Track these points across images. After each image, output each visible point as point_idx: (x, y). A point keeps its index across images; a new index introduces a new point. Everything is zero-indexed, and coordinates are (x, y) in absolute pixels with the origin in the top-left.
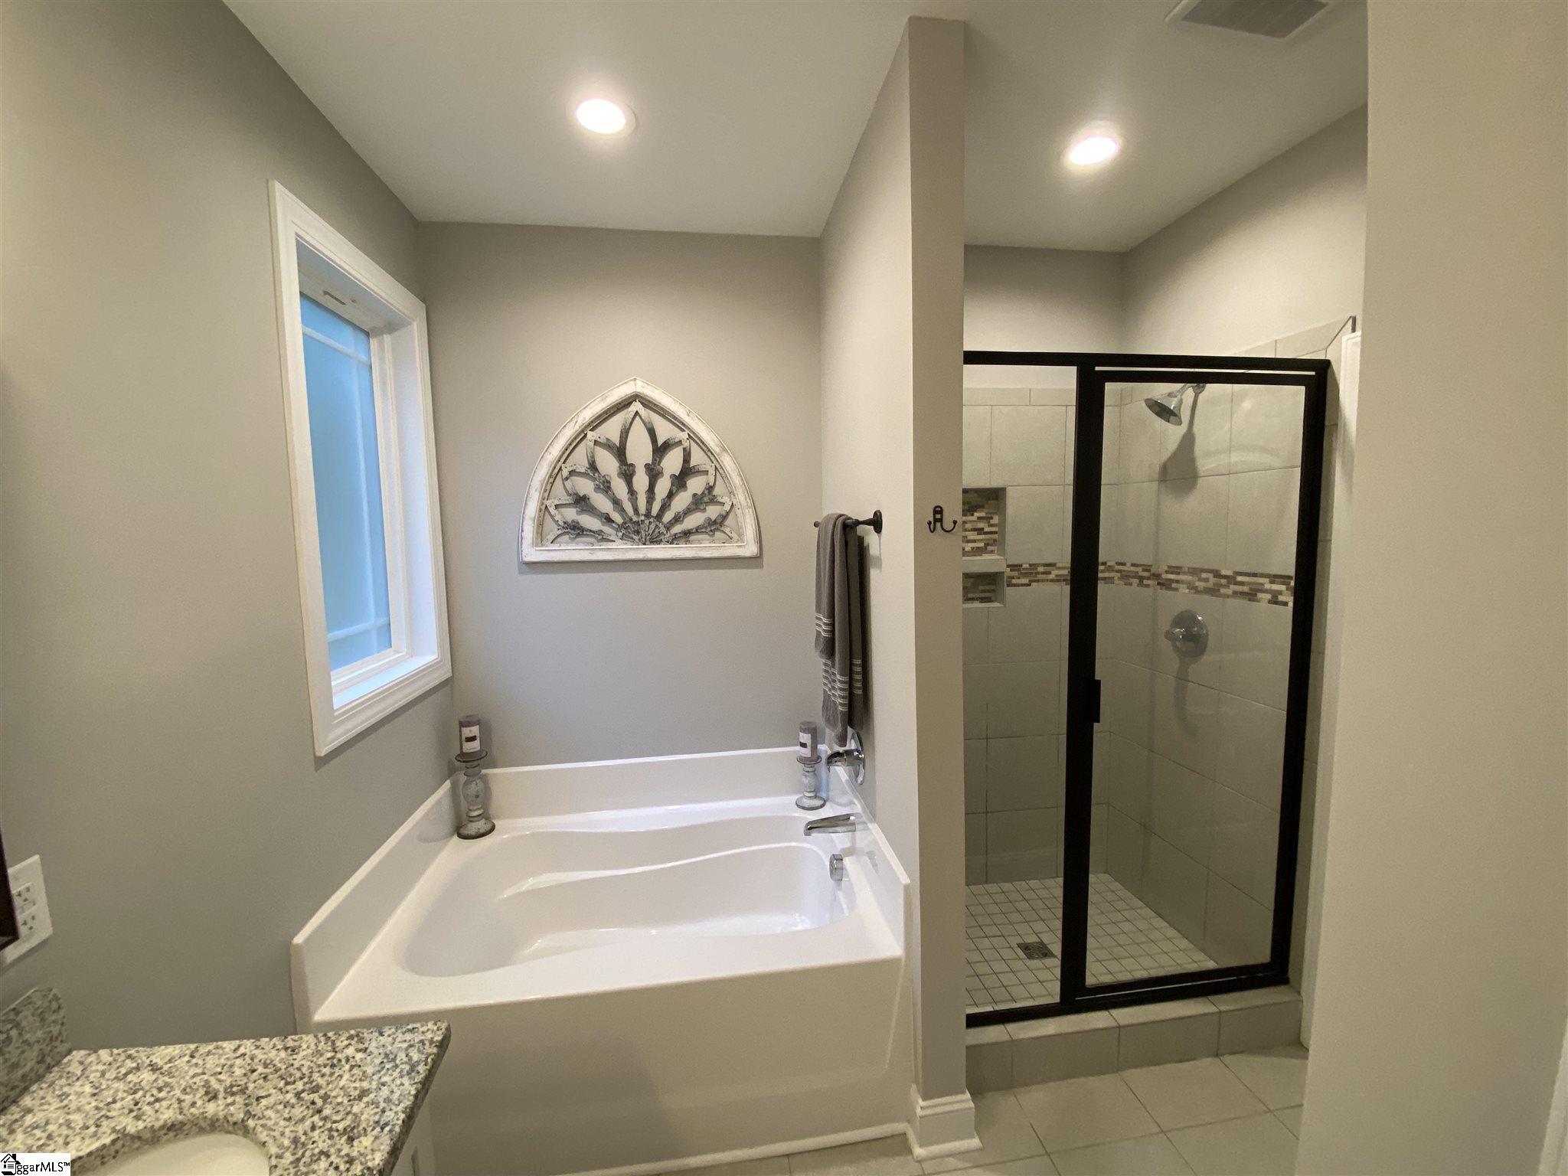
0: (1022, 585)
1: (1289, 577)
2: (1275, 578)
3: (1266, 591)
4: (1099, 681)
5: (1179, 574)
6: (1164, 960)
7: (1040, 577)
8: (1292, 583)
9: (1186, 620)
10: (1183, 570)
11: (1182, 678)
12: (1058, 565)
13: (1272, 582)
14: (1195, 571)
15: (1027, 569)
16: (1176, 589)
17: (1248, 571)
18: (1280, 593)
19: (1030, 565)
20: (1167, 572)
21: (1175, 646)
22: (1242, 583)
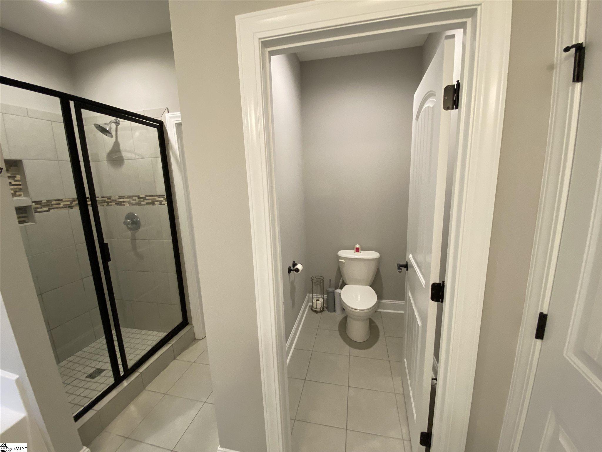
0: (45, 211)
1: (164, 195)
2: (159, 196)
3: (157, 201)
4: (107, 244)
5: (124, 199)
6: (149, 343)
7: (54, 206)
8: (165, 197)
9: (130, 216)
10: (125, 197)
11: (134, 239)
12: (64, 200)
13: (159, 198)
14: (129, 197)
15: (45, 203)
16: (124, 205)
17: (150, 195)
18: (162, 201)
19: (47, 201)
20: (118, 199)
21: (127, 227)
22: (149, 199)
